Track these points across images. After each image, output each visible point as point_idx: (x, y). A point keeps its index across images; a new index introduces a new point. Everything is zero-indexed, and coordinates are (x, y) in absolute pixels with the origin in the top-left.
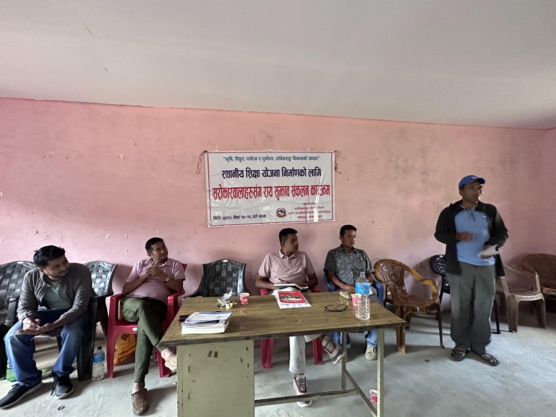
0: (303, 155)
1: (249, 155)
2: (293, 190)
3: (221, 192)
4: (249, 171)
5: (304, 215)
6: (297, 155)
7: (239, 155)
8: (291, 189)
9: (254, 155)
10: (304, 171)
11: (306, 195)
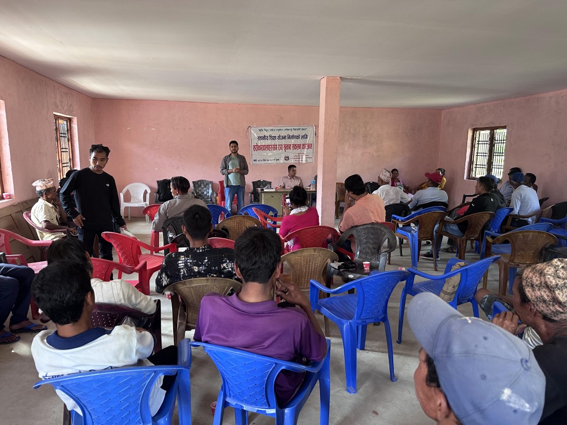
0: (299, 128)
1: (271, 128)
3: (257, 148)
4: (271, 136)
5: (298, 159)
6: (295, 128)
7: (266, 128)
8: (292, 146)
9: (273, 128)
10: (299, 136)
11: (300, 149)
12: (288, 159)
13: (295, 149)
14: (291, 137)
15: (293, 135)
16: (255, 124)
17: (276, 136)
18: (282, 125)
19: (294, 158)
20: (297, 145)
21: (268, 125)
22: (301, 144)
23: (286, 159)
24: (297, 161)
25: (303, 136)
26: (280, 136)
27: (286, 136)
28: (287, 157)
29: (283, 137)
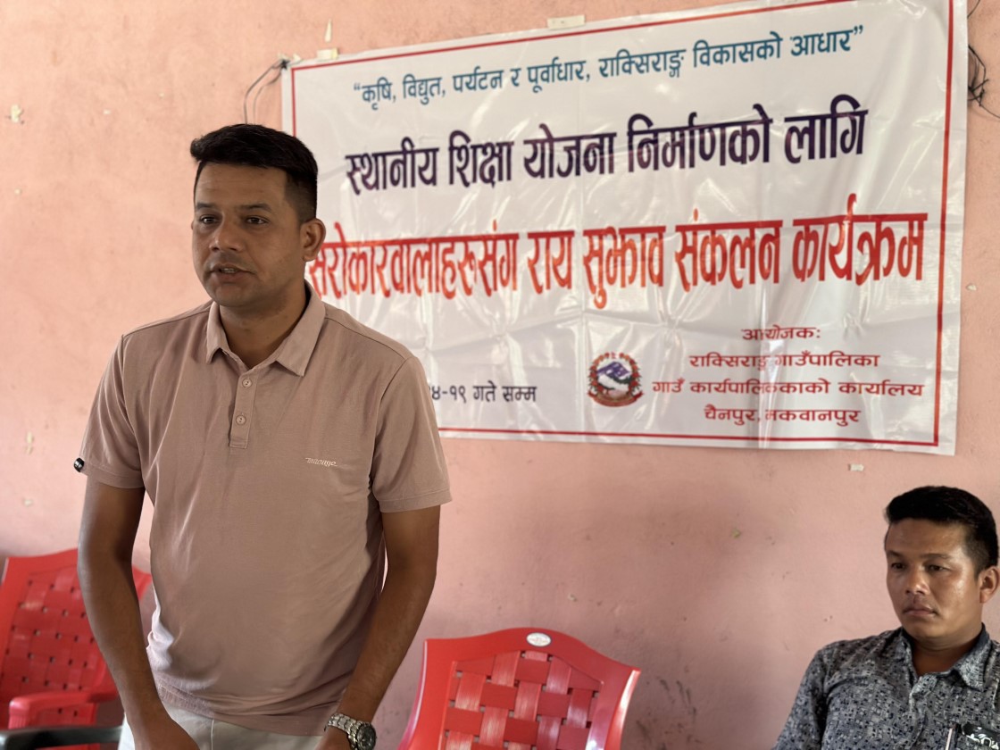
1: (464, 62)
2: (688, 250)
3: (342, 263)
4: (461, 146)
6: (718, 33)
8: (674, 242)
10: (760, 129)
11: (765, 276)
12: (624, 388)
13: (710, 278)
14: (664, 138)
15: (693, 115)
16: (328, 38)
17: (509, 145)
18: (577, 22)
19: (698, 387)
20: (728, 236)
21: (435, 38)
22: (787, 224)
23: (600, 387)
24: (727, 414)
25: (812, 119)
26: (551, 139)
27: (612, 136)
28: (615, 371)
29: (584, 144)
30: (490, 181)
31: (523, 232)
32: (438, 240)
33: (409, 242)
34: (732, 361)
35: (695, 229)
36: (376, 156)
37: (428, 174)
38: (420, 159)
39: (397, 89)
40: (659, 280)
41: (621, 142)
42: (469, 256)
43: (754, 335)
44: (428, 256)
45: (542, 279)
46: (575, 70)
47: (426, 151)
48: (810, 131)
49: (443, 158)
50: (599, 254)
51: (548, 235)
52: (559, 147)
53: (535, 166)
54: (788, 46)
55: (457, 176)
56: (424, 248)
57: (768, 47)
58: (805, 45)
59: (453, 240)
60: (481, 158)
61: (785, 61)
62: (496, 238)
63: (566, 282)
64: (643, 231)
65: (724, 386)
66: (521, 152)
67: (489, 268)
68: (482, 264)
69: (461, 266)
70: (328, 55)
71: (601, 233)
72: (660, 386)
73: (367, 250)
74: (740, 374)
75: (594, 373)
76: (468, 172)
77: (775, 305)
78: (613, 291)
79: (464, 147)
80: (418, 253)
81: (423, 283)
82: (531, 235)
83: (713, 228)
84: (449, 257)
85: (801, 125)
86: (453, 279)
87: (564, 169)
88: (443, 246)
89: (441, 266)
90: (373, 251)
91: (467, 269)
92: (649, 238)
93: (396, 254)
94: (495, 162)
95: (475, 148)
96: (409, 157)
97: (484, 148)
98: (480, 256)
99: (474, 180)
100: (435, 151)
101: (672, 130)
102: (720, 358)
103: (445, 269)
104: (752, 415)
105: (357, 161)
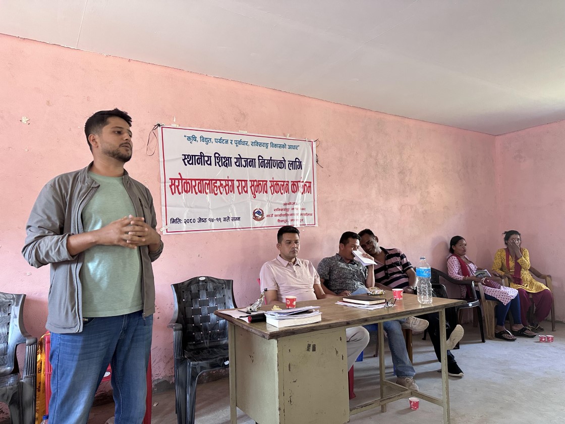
0: (281, 142)
1: (218, 136)
2: (272, 186)
3: (181, 185)
5: (284, 218)
6: (275, 141)
7: (206, 135)
9: (224, 137)
10: (284, 162)
11: (286, 192)
12: (261, 216)
13: (277, 192)
14: (266, 161)
15: (271, 158)
16: (175, 121)
17: (231, 158)
18: (245, 132)
19: (276, 216)
20: (280, 183)
21: (209, 128)
22: (290, 182)
23: (256, 217)
24: (282, 221)
25: (292, 162)
26: (241, 158)
27: (255, 159)
28: (259, 213)
29: (249, 160)
30: (226, 166)
31: (235, 180)
32: (212, 180)
33: (203, 180)
34: (282, 210)
35: (273, 181)
36: (192, 156)
37: (209, 162)
38: (206, 159)
39: (198, 139)
40: (266, 192)
41: (257, 161)
42: (221, 185)
43: (285, 204)
44: (209, 184)
45: (240, 191)
46: (245, 143)
47: (208, 157)
48: (292, 164)
49: (213, 159)
50: (253, 185)
51: (241, 181)
52: (243, 160)
53: (238, 164)
54: (287, 147)
55: (217, 164)
56: (208, 182)
57: (284, 146)
58: (290, 147)
59: (216, 180)
60: (223, 160)
61: (286, 150)
62: (228, 181)
63: (246, 192)
64: (263, 181)
65: (281, 215)
66: (234, 160)
67: (227, 188)
68: (225, 187)
69: (219, 187)
70: (175, 126)
71: (254, 181)
72: (268, 216)
73: (190, 181)
74: (284, 212)
75: (254, 213)
76: (220, 163)
77: (289, 198)
78: (257, 194)
79: (218, 157)
80: (206, 183)
81: (208, 191)
82: (237, 180)
83: (277, 181)
84: (215, 184)
85: (291, 163)
86: (217, 190)
87: (244, 165)
88: (213, 182)
89: (213, 187)
90: (191, 182)
91: (221, 188)
92: (264, 183)
93: (199, 183)
94: (227, 162)
95: (222, 157)
96: (203, 157)
97: (224, 158)
98: (224, 184)
99: (222, 165)
100: (211, 157)
101: (268, 160)
102: (279, 210)
103: (214, 188)
104: (287, 221)
105: (187, 156)
